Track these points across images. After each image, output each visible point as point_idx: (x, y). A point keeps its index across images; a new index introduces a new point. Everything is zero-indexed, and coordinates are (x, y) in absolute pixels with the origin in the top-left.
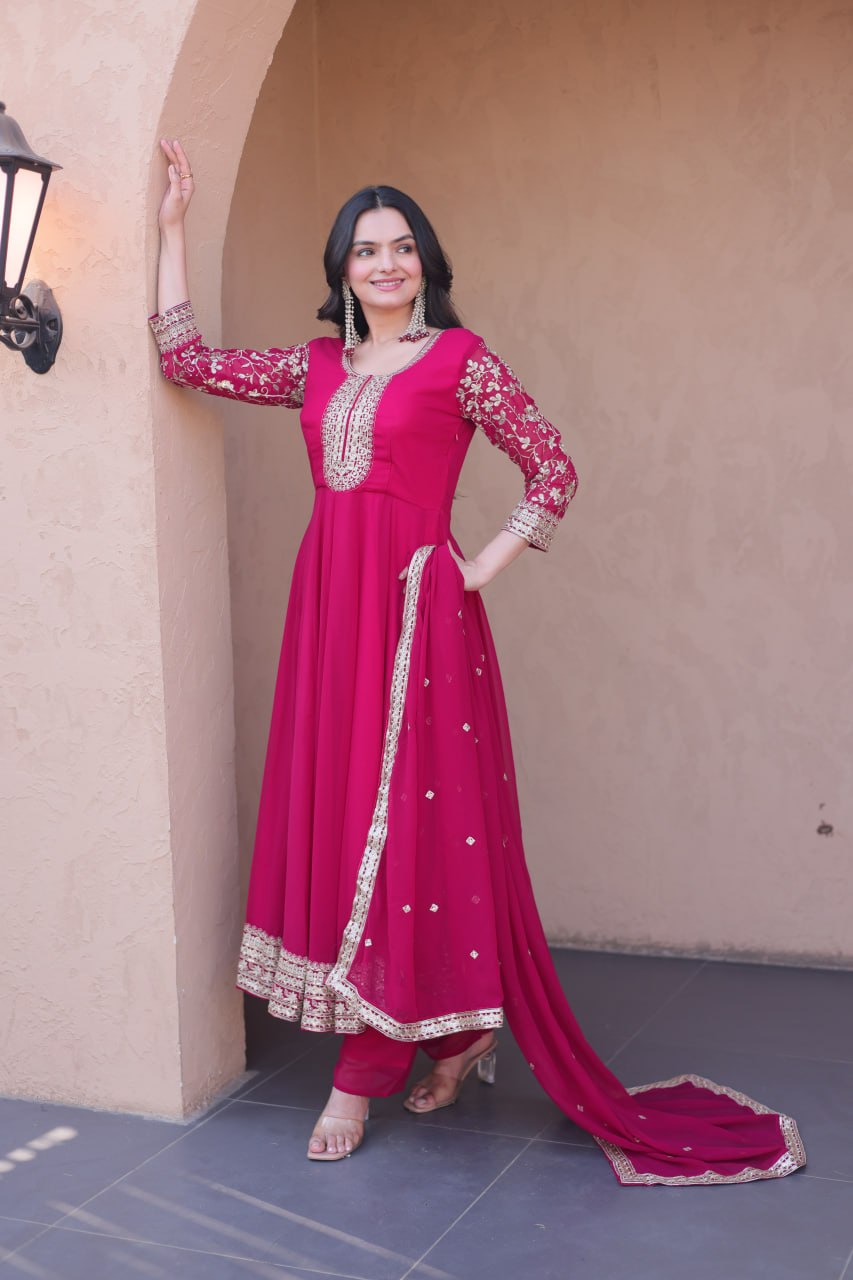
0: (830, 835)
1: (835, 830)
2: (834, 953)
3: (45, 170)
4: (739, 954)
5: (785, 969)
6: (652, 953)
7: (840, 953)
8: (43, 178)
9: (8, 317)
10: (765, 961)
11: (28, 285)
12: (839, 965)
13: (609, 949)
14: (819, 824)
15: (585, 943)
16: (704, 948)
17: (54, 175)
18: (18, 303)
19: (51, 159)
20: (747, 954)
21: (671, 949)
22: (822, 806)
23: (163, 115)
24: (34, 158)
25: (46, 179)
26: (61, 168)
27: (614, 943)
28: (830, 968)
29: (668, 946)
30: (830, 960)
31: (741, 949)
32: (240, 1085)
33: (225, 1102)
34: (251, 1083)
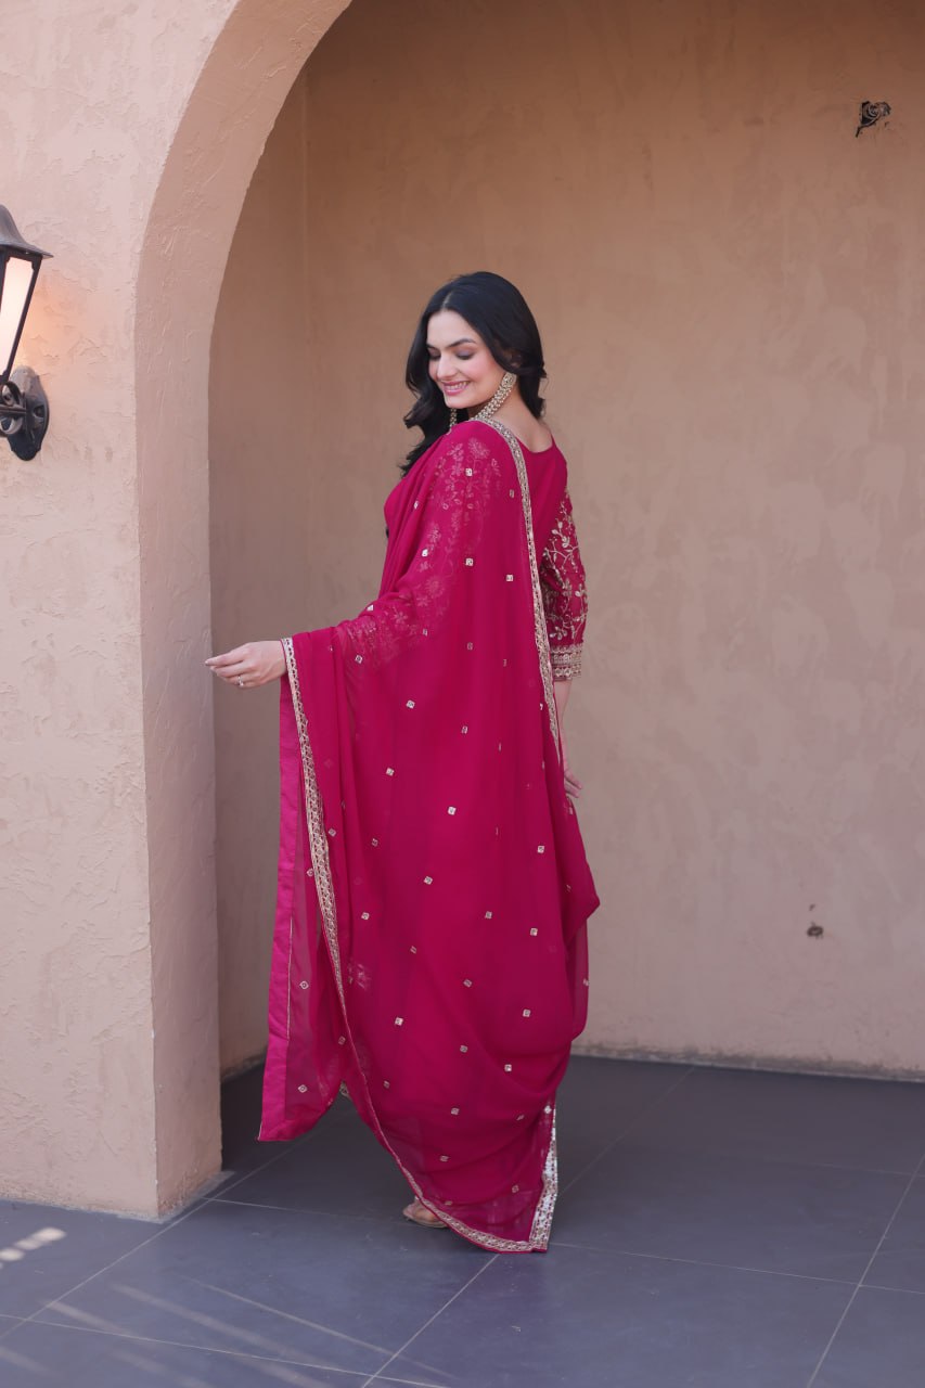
0: (820, 936)
1: (825, 934)
2: (824, 1058)
4: (727, 1059)
5: (774, 1074)
6: (638, 1057)
7: (830, 1058)
10: (754, 1067)
12: (828, 1071)
13: (594, 1053)
14: (810, 926)
16: (691, 1053)
20: (736, 1059)
21: (657, 1054)
22: (812, 907)
27: (600, 1047)
28: (820, 1073)
29: (655, 1050)
30: (819, 1065)
31: (729, 1054)
32: (216, 1185)
33: (201, 1202)
34: (226, 1183)
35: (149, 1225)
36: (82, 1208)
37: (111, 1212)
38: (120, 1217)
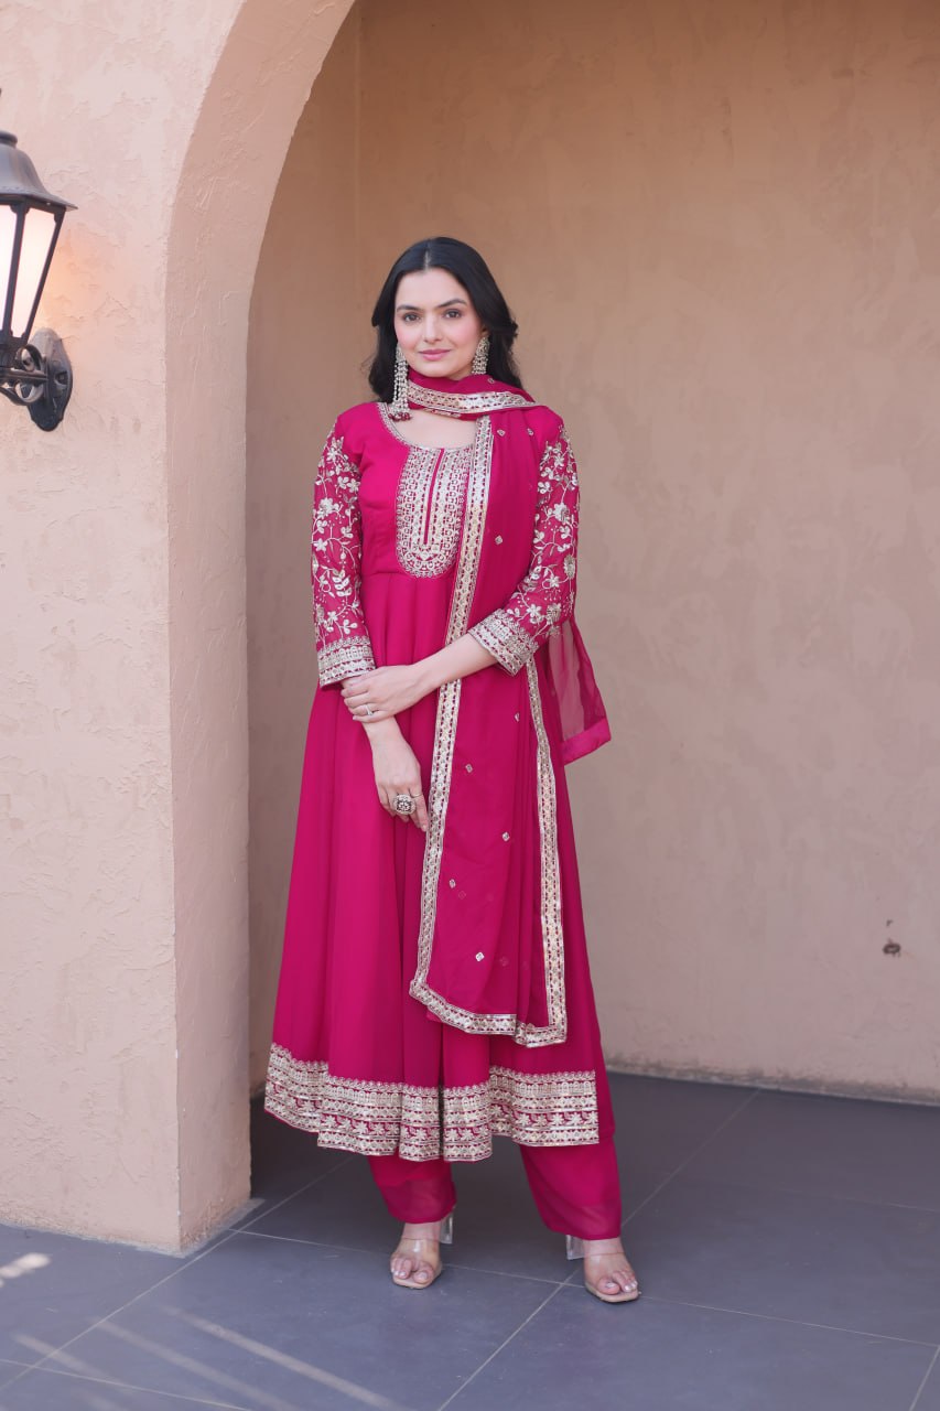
0: (897, 954)
1: (902, 951)
2: (899, 1084)
3: (58, 210)
4: (794, 1082)
5: (844, 1100)
6: (699, 1078)
7: (905, 1085)
8: (56, 219)
9: (13, 369)
10: (823, 1092)
11: (36, 335)
12: (903, 1098)
13: (652, 1073)
14: (885, 943)
15: (626, 1065)
16: (756, 1075)
17: (68, 215)
18: (25, 354)
19: (64, 198)
20: (803, 1082)
21: (719, 1075)
22: (889, 923)
23: (189, 153)
24: (46, 197)
25: (59, 220)
26: (76, 208)
27: (658, 1066)
28: (894, 1100)
29: (717, 1071)
30: (893, 1092)
31: (797, 1077)
32: (242, 1216)
33: (227, 1233)
34: (255, 1213)
35: (171, 1258)
36: (99, 1238)
37: (130, 1243)
38: (139, 1249)
